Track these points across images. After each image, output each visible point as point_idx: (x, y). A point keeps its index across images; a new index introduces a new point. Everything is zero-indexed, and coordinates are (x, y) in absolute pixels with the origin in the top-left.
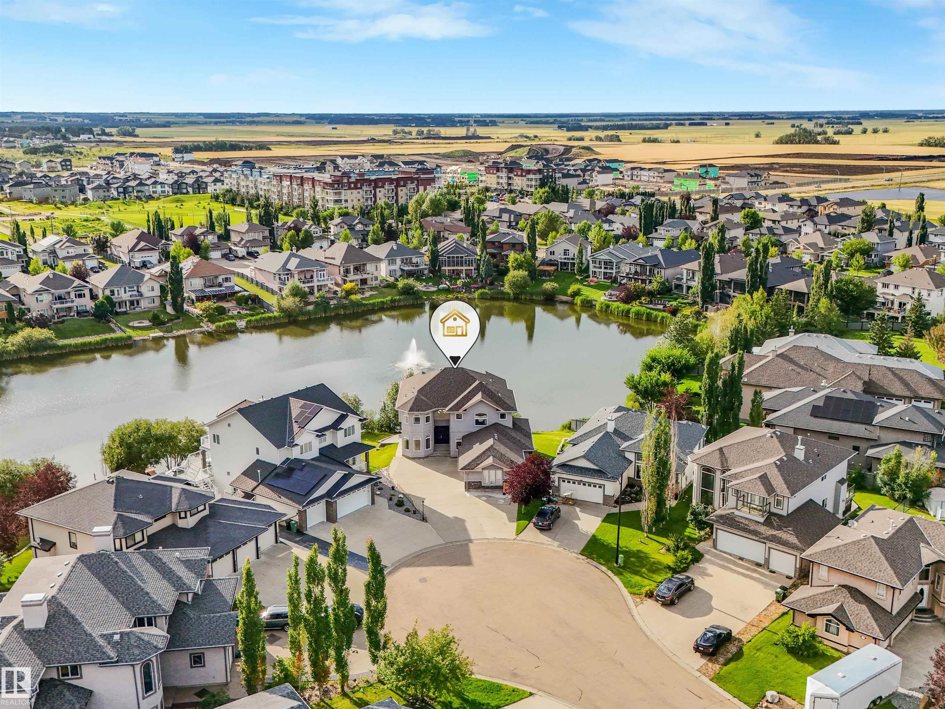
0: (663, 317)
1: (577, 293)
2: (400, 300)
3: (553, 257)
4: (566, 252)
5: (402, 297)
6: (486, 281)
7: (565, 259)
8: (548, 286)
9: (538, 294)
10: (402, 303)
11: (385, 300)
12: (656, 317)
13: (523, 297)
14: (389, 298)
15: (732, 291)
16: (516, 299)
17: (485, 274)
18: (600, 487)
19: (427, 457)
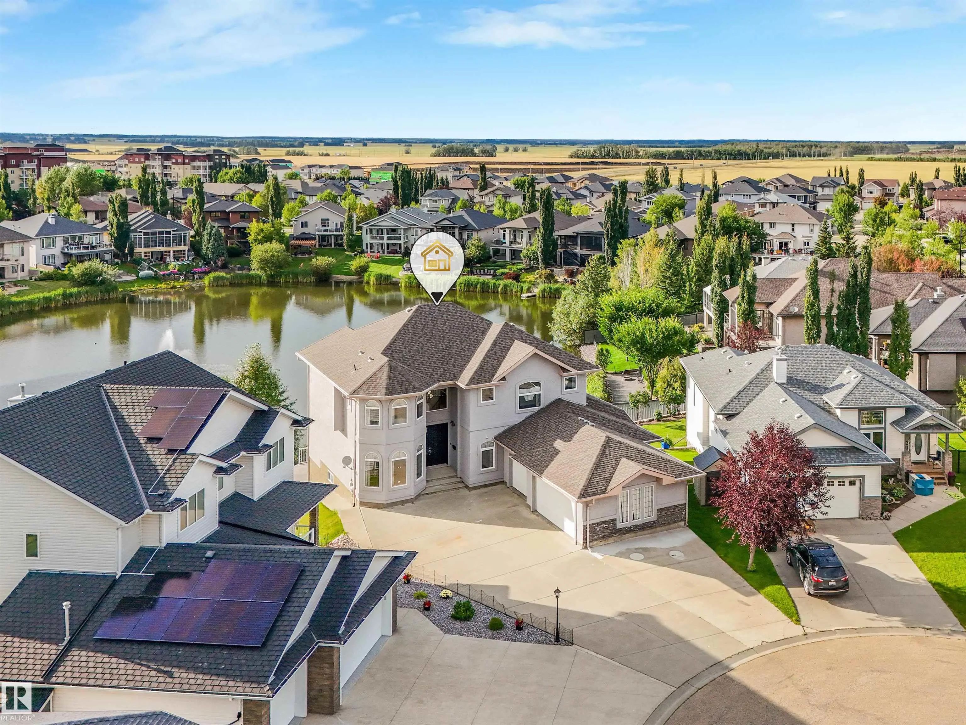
0: (506, 286)
1: (363, 269)
2: (79, 294)
3: (305, 230)
4: (325, 222)
5: (83, 289)
6: (215, 263)
7: (325, 231)
8: (321, 261)
9: (305, 274)
10: (83, 299)
11: (52, 294)
12: (496, 286)
13: (283, 280)
14: (60, 291)
15: (579, 248)
16: (272, 282)
17: (213, 253)
18: (852, 483)
19: (418, 497)
